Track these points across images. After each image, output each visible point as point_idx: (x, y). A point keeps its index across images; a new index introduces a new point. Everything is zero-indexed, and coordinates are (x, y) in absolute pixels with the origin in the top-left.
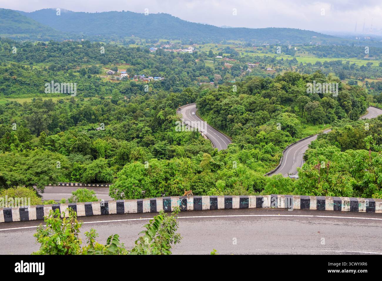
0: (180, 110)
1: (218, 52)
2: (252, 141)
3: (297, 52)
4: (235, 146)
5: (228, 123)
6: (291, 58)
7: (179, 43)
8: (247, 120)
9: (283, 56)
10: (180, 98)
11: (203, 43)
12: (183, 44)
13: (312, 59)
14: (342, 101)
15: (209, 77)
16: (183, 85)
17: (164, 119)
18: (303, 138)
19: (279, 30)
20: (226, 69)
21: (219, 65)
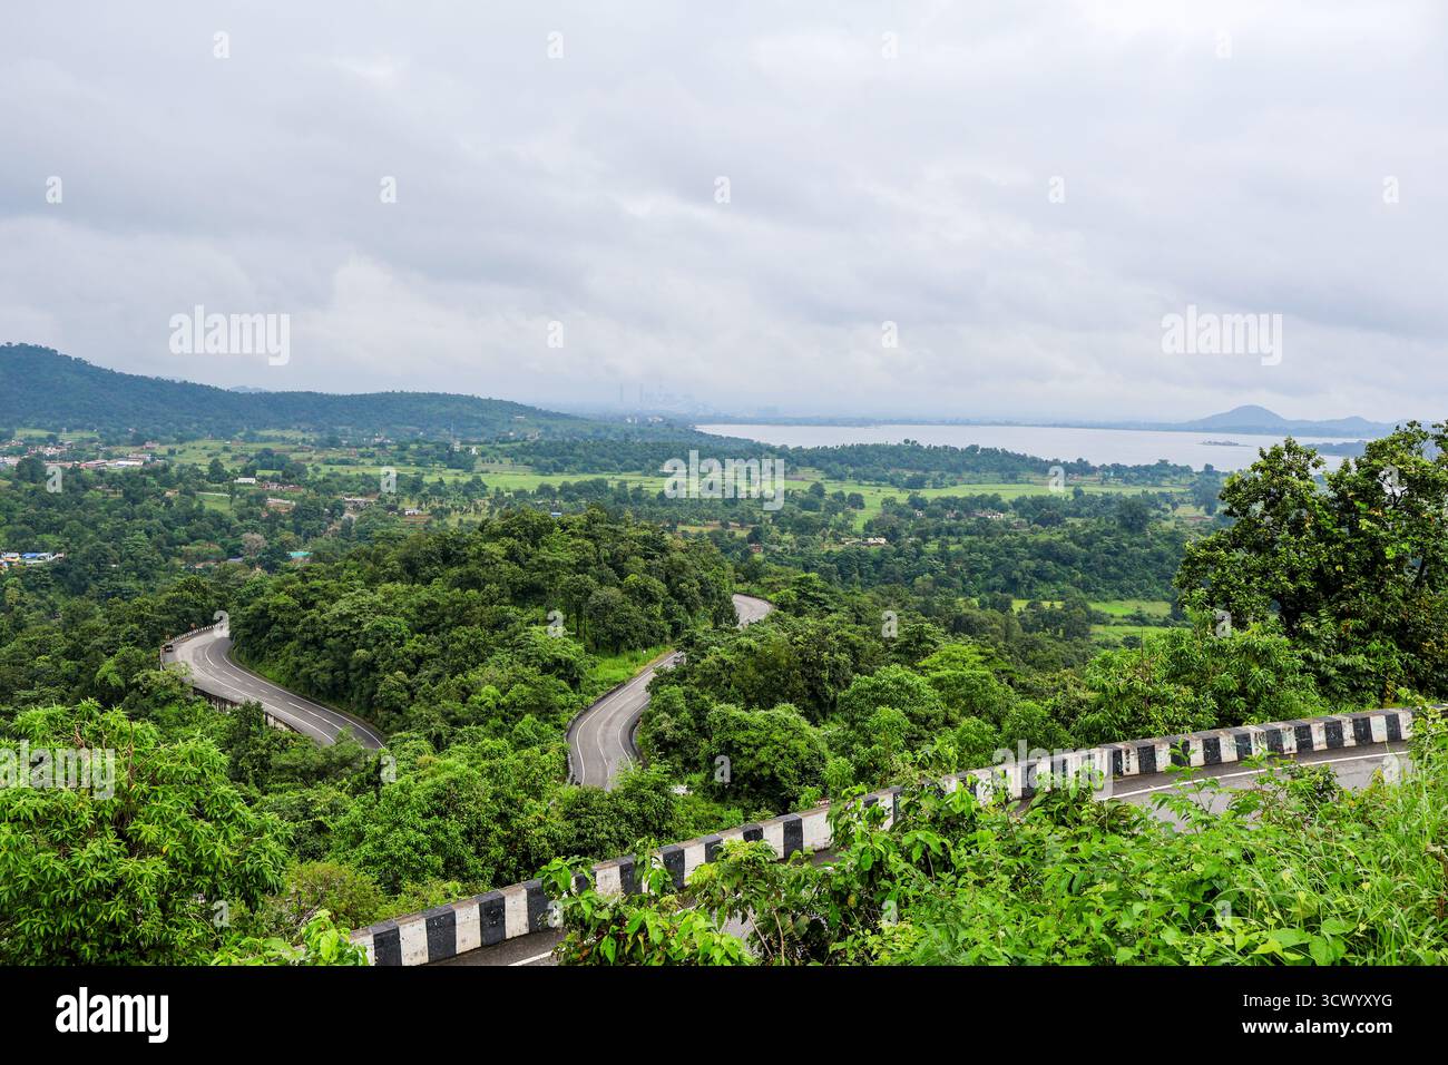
0: (169, 649)
1: (238, 465)
2: (466, 717)
3: (480, 460)
4: (416, 739)
5: (353, 676)
6: (466, 479)
7: (92, 441)
8: (420, 660)
9: (440, 471)
10: (162, 610)
11: (181, 440)
12: (108, 444)
13: (524, 478)
14: (674, 581)
15: (223, 545)
16: (134, 573)
17: (122, 684)
18: (601, 694)
19: (417, 397)
20: (275, 517)
21: (249, 504)
